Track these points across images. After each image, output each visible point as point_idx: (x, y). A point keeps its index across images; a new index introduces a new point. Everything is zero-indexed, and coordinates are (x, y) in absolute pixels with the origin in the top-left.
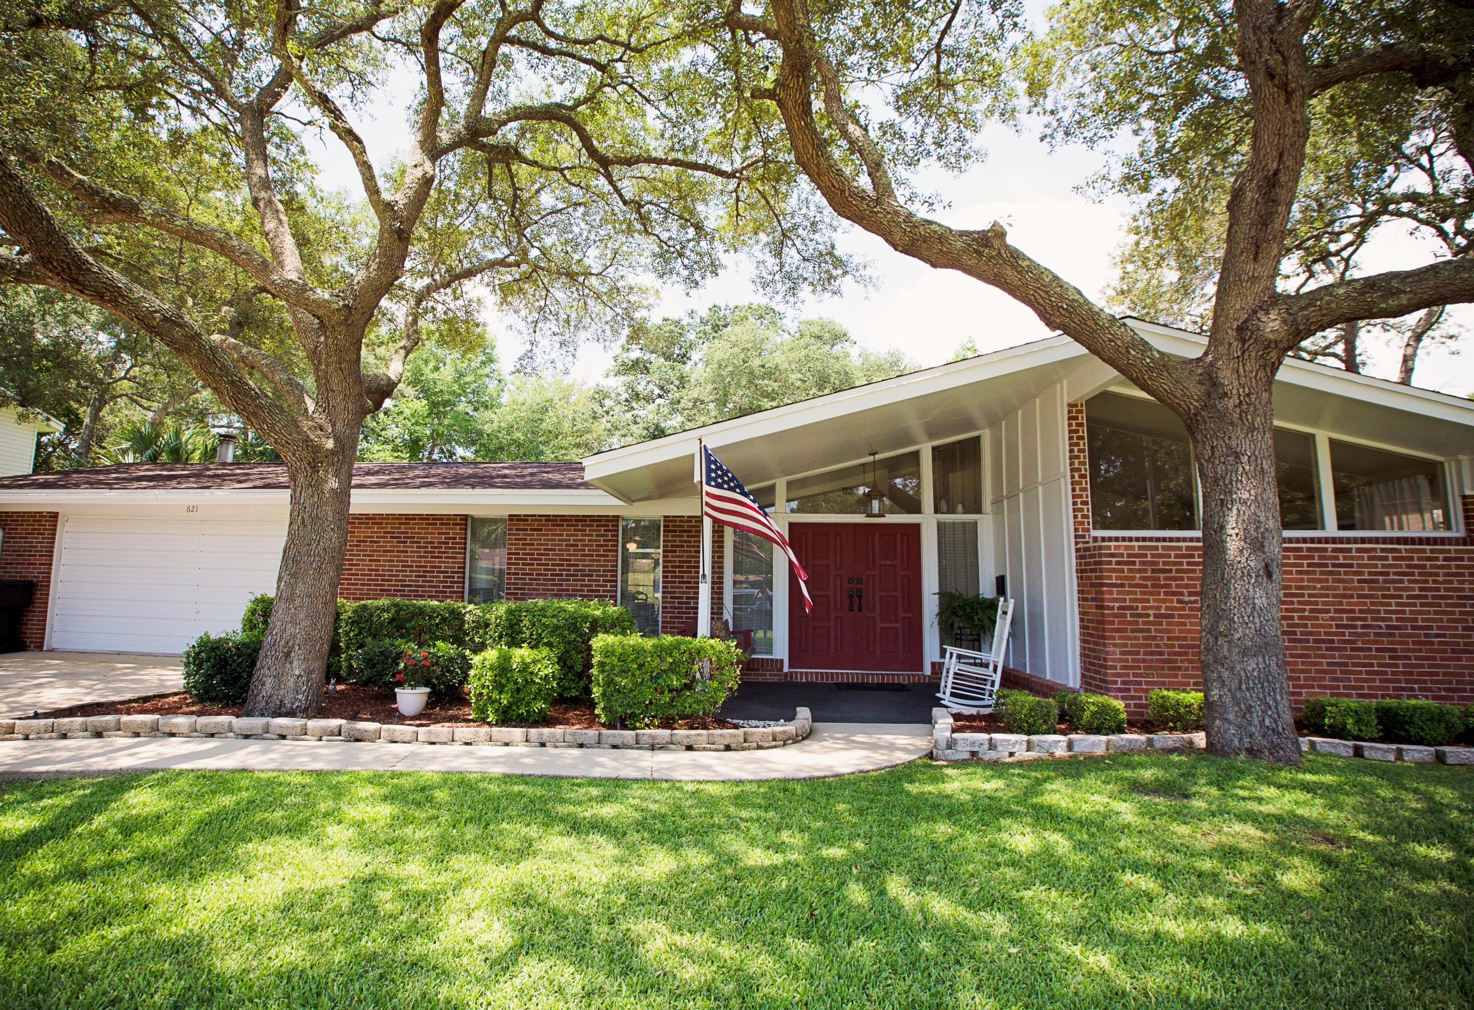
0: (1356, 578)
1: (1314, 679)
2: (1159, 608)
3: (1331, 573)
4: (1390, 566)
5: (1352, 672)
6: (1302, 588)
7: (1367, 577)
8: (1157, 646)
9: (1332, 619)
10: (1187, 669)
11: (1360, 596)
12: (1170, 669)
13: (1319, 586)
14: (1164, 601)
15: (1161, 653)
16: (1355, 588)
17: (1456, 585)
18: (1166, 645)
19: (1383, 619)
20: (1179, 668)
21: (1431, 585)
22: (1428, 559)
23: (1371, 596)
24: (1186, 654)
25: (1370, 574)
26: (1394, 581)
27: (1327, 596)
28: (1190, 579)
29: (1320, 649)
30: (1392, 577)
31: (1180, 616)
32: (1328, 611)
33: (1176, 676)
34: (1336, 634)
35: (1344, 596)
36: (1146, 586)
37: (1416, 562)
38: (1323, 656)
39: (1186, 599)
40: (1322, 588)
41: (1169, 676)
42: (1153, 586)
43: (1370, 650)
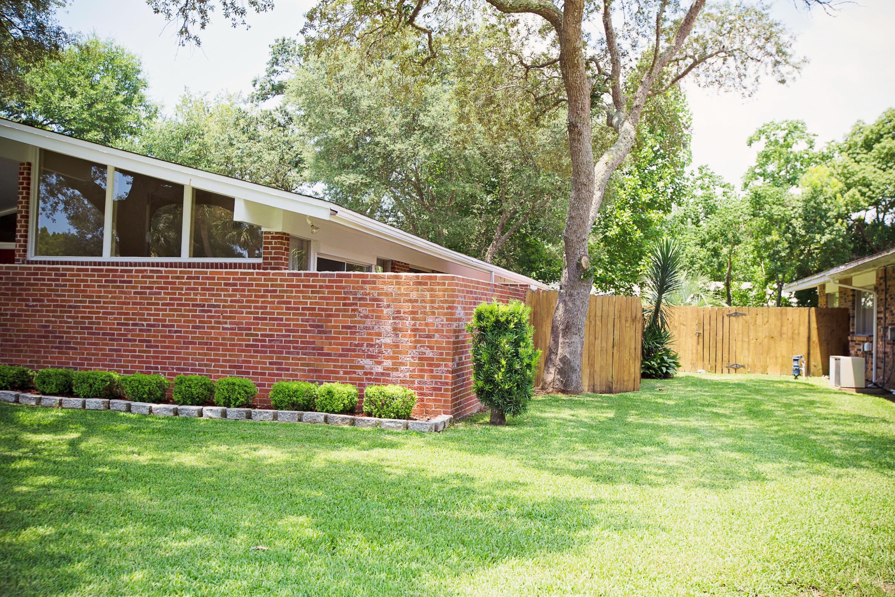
0: (133, 291)
1: (100, 360)
2: (13, 310)
3: (118, 287)
4: (154, 282)
5: (122, 356)
6: (100, 297)
7: (139, 290)
8: (11, 336)
9: (115, 319)
10: (26, 351)
11: (134, 304)
12: (17, 351)
13: (110, 296)
14: (17, 305)
15: (12, 341)
16: (131, 298)
17: (192, 296)
18: (17, 336)
19: (145, 320)
20: (21, 351)
21: (177, 296)
22: (178, 278)
23: (140, 304)
24: (26, 341)
25: (141, 288)
26: (155, 293)
27: (114, 303)
28: (34, 290)
29: (105, 339)
30: (154, 290)
31: (26, 316)
32: (113, 314)
33: (19, 356)
34: (116, 329)
35: (124, 303)
36: (7, 295)
37: (170, 280)
38: (107, 345)
39: (31, 303)
40: (112, 298)
41: (15, 356)
42: (12, 294)
43: (135, 340)
